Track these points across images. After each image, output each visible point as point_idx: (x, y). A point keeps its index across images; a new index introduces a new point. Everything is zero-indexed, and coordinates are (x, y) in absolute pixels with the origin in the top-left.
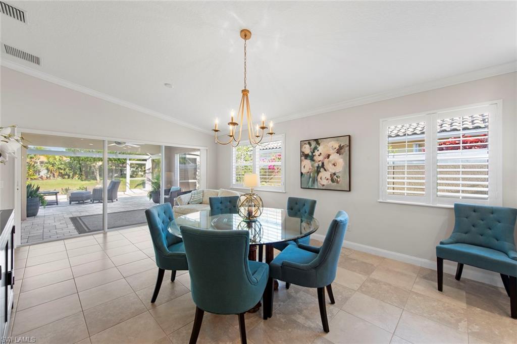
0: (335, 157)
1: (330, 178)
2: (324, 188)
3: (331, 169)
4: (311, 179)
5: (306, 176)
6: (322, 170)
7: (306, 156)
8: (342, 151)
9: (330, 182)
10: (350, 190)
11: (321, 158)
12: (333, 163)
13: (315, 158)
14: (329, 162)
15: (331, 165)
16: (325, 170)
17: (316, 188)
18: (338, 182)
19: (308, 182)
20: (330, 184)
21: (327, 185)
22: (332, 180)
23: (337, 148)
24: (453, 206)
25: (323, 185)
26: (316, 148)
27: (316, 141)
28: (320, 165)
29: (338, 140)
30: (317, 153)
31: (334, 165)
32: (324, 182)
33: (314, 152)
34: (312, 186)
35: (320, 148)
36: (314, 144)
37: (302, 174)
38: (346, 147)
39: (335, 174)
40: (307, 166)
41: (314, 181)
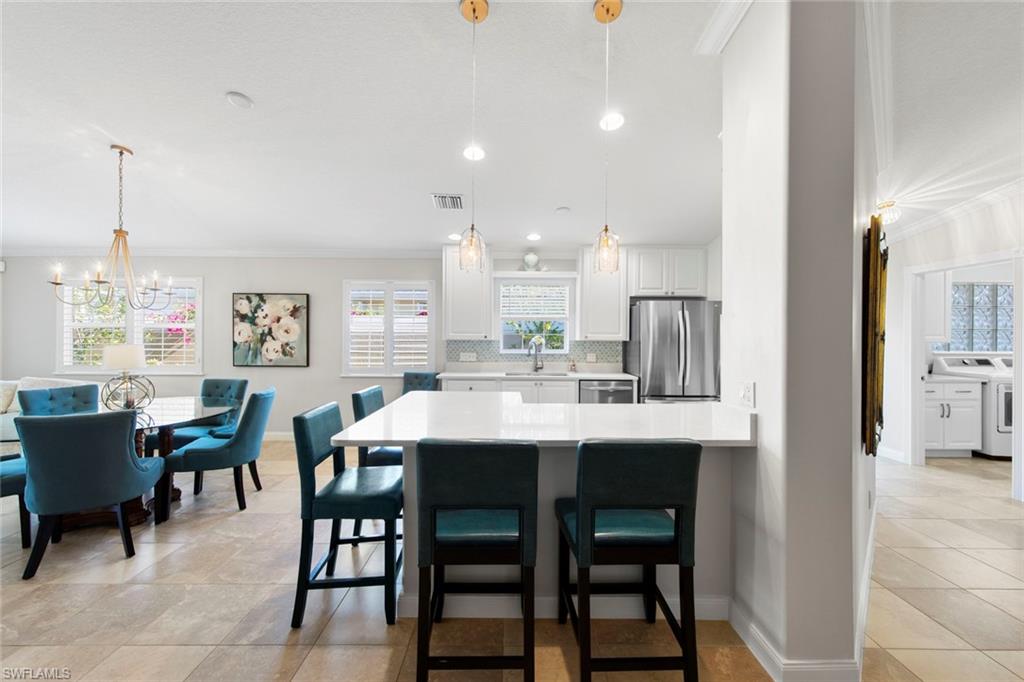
0: (287, 321)
1: (280, 350)
2: (271, 364)
3: (283, 338)
4: (251, 352)
5: (242, 347)
6: (269, 338)
7: (243, 318)
8: (298, 314)
9: (281, 355)
10: (308, 365)
11: (267, 321)
12: (286, 328)
13: (257, 321)
14: (279, 327)
15: (282, 332)
16: (273, 338)
17: (259, 363)
18: (291, 355)
19: (246, 357)
20: (281, 358)
21: (277, 360)
22: (284, 353)
23: (292, 309)
24: (402, 375)
25: (271, 360)
26: (258, 307)
27: (261, 296)
28: (266, 331)
29: (291, 299)
30: (260, 314)
31: (286, 331)
32: (273, 356)
33: (256, 312)
34: (252, 361)
35: (267, 308)
36: (255, 300)
37: (235, 344)
38: (303, 309)
39: (287, 344)
40: (245, 331)
41: (255, 355)
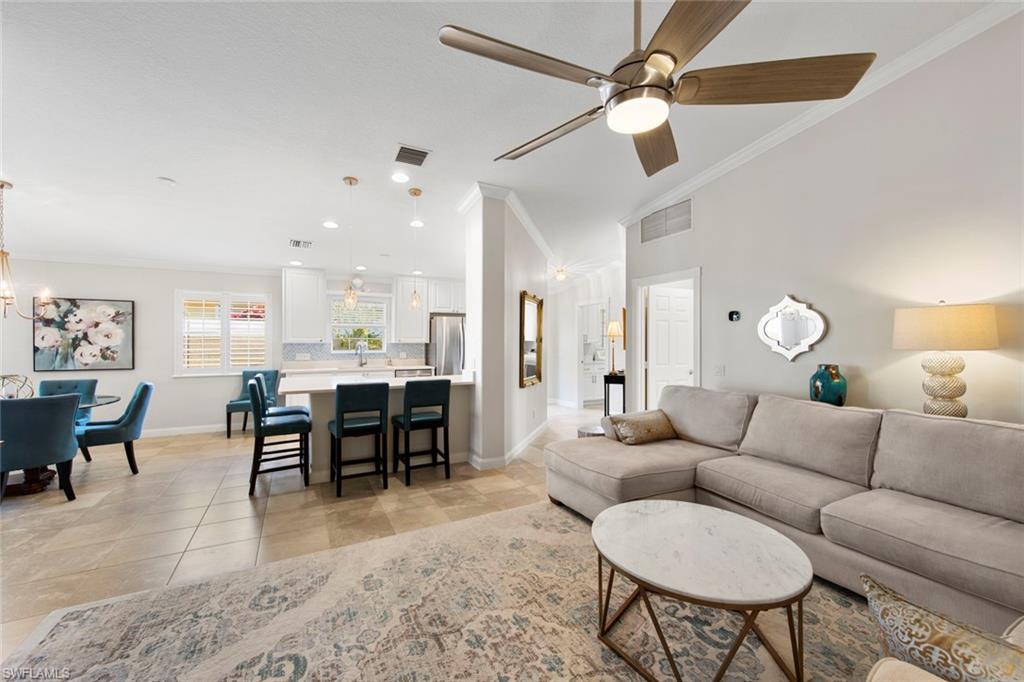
0: (107, 326)
1: (99, 354)
2: (87, 367)
3: (102, 342)
4: (59, 357)
5: (46, 351)
6: (83, 343)
7: (48, 322)
8: (121, 320)
9: (100, 359)
10: (133, 368)
11: (81, 326)
12: (104, 333)
13: (67, 326)
14: (97, 332)
15: (100, 336)
16: (90, 343)
17: (70, 367)
18: (113, 359)
19: (53, 362)
20: (100, 363)
21: (93, 365)
22: (104, 357)
23: (113, 314)
25: (86, 364)
26: (69, 312)
27: (73, 302)
28: (80, 335)
29: (113, 305)
30: (71, 318)
31: (107, 336)
32: (89, 360)
33: (66, 316)
34: (61, 366)
35: (80, 313)
36: (65, 306)
37: (36, 349)
38: (128, 314)
39: (108, 348)
40: (50, 337)
41: (65, 359)
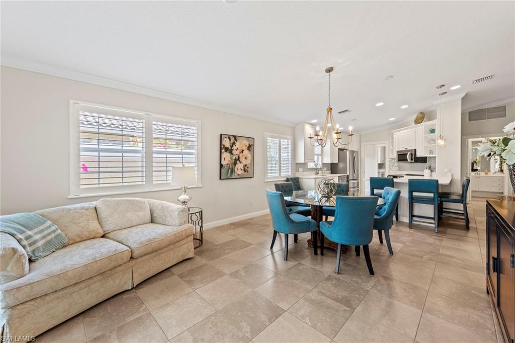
0: (246, 152)
1: (243, 169)
2: (239, 177)
3: (244, 162)
4: (230, 171)
5: (225, 167)
6: (238, 162)
7: (226, 149)
8: (250, 148)
9: (243, 171)
10: (253, 177)
11: (237, 152)
12: (245, 156)
13: (233, 152)
14: (243, 156)
15: (244, 158)
16: (240, 162)
17: (234, 177)
18: (247, 171)
19: (228, 173)
20: (243, 174)
21: (242, 174)
22: (245, 171)
23: (248, 146)
25: (239, 175)
26: (234, 143)
27: (235, 137)
28: (237, 158)
29: (248, 140)
30: (235, 148)
31: (246, 158)
32: (240, 172)
33: (232, 146)
34: (231, 176)
35: (237, 144)
36: (232, 139)
37: (221, 166)
38: (252, 146)
39: (246, 165)
40: (227, 158)
41: (232, 172)
